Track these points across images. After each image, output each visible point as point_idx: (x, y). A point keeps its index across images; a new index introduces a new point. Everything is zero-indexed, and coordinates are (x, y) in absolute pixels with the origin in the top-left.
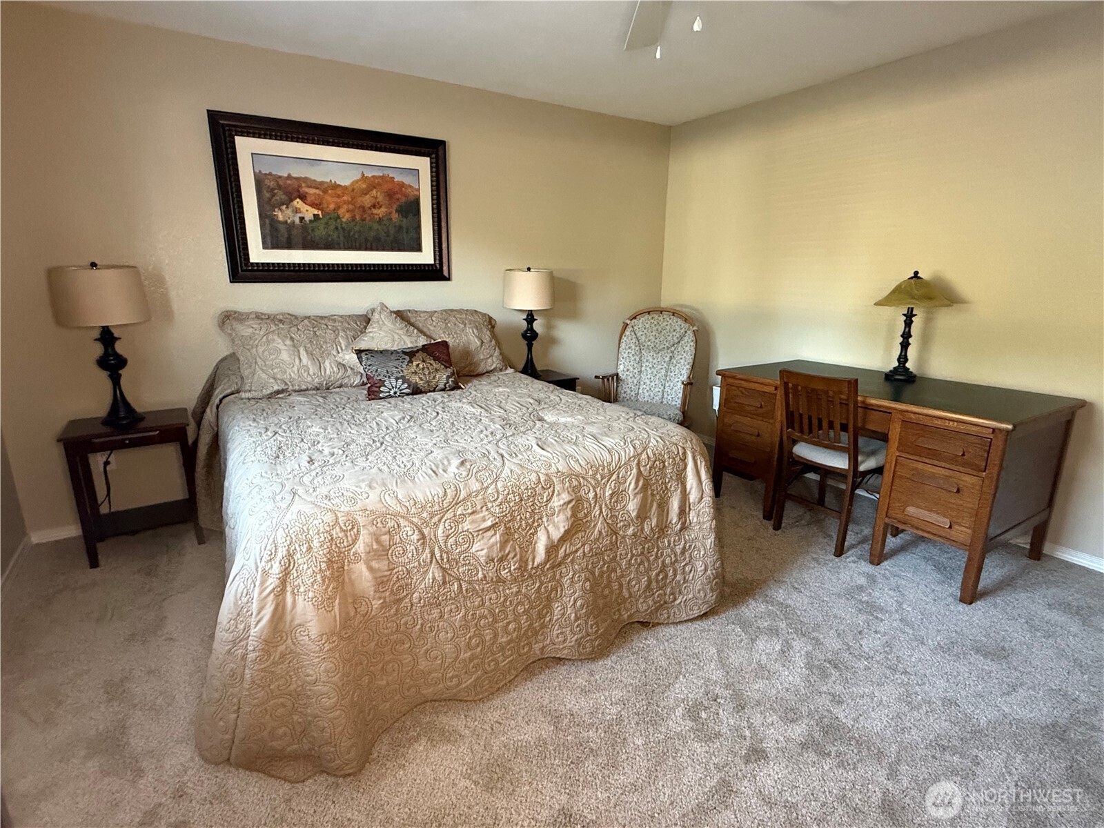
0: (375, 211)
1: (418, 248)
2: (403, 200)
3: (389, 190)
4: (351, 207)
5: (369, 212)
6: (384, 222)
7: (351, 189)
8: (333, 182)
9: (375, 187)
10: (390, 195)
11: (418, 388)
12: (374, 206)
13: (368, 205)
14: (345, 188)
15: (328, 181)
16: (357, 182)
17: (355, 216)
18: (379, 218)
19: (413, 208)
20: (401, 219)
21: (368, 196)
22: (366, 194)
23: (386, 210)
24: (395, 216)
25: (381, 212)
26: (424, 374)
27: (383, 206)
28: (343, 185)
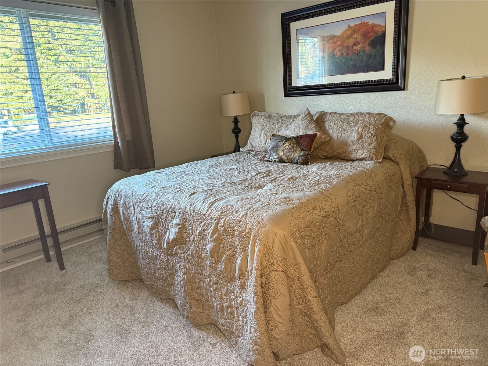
0: (355, 48)
1: (382, 68)
2: (375, 35)
3: (365, 31)
4: (341, 48)
5: (352, 49)
6: (360, 54)
7: (342, 37)
8: (332, 35)
9: (356, 32)
10: (365, 35)
11: (282, 159)
12: (354, 45)
13: (350, 45)
14: (339, 36)
15: (330, 35)
16: (345, 31)
17: (343, 53)
18: (357, 52)
19: (381, 40)
20: (372, 50)
21: (351, 39)
22: (350, 38)
23: (361, 46)
24: (368, 49)
25: (358, 48)
26: (287, 152)
27: (361, 43)
28: (337, 35)
